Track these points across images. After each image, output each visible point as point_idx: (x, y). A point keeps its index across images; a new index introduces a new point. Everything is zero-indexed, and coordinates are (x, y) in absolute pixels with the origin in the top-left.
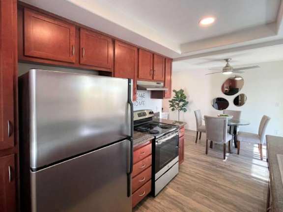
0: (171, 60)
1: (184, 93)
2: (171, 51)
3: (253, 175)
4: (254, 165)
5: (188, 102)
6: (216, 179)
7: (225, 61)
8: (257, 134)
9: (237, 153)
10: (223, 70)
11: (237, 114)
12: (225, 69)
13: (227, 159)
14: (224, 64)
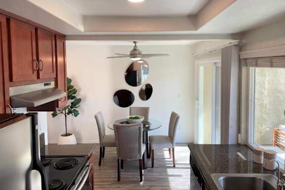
0: (64, 37)
1: (72, 84)
2: (69, 25)
5: (79, 100)
8: (167, 135)
9: (151, 166)
10: (131, 55)
11: (145, 111)
12: (133, 54)
13: (144, 180)
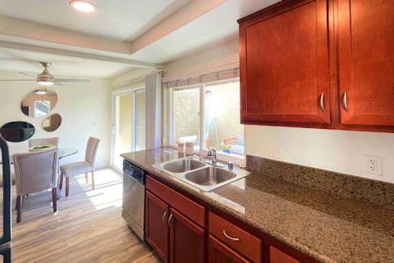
3: (98, 208)
4: (92, 199)
6: (63, 244)
7: (41, 65)
9: (65, 195)
10: (39, 78)
12: (43, 77)
13: (59, 210)
14: (41, 70)
